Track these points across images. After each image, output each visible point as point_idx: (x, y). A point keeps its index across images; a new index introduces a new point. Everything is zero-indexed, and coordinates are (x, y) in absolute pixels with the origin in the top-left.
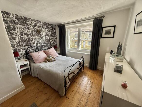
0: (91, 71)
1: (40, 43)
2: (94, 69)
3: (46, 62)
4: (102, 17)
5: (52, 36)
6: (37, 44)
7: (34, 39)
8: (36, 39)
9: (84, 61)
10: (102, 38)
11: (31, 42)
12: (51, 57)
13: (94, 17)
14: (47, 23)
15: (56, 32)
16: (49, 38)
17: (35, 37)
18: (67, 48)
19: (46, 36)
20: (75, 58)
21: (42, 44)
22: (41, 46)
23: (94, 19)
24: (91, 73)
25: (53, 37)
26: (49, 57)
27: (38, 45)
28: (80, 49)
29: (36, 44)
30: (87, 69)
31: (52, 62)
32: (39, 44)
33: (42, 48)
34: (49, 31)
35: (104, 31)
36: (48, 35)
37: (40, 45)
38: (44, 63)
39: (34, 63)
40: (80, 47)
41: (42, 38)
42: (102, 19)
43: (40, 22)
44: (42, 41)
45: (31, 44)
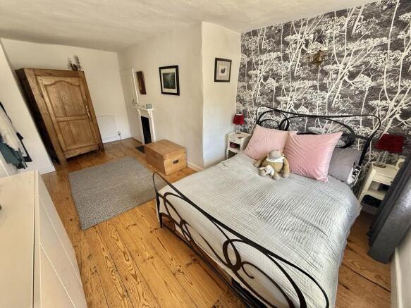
1: (308, 105)
6: (297, 106)
7: (293, 91)
8: (298, 89)
11: (280, 98)
17: (296, 84)
21: (317, 112)
22: (309, 116)
27: (299, 110)
29: (292, 108)
32: (302, 110)
33: (310, 124)
37: (308, 113)
41: (324, 88)
44: (320, 98)
45: (278, 103)
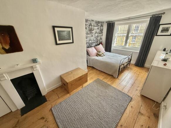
0: (138, 67)
1: (91, 40)
2: (141, 66)
3: (97, 56)
4: (161, 14)
5: (100, 33)
8: (89, 37)
9: (131, 57)
10: (156, 35)
12: (101, 53)
13: (152, 14)
14: (98, 21)
15: (103, 29)
16: (97, 36)
17: (88, 35)
18: (112, 45)
19: (95, 33)
20: (122, 55)
23: (151, 16)
24: (137, 69)
25: (100, 35)
26: (100, 52)
28: (127, 46)
29: (88, 41)
30: (133, 66)
31: (102, 56)
32: (90, 42)
34: (98, 29)
35: (162, 28)
36: (97, 33)
38: (96, 57)
39: (90, 56)
40: (128, 44)
41: (92, 36)
42: (161, 16)
43: (93, 21)
44: (92, 38)
